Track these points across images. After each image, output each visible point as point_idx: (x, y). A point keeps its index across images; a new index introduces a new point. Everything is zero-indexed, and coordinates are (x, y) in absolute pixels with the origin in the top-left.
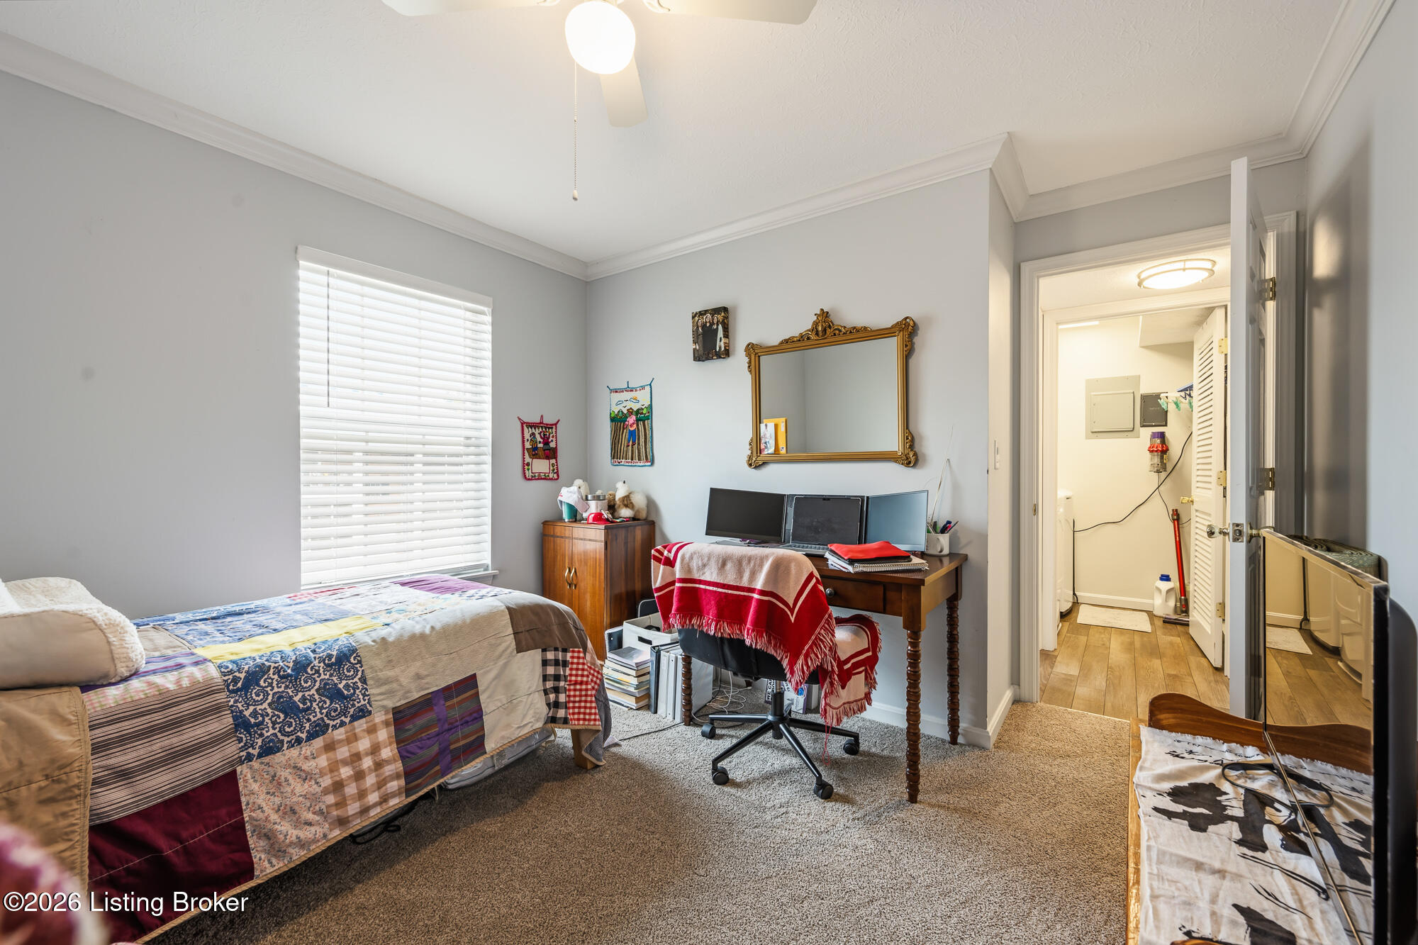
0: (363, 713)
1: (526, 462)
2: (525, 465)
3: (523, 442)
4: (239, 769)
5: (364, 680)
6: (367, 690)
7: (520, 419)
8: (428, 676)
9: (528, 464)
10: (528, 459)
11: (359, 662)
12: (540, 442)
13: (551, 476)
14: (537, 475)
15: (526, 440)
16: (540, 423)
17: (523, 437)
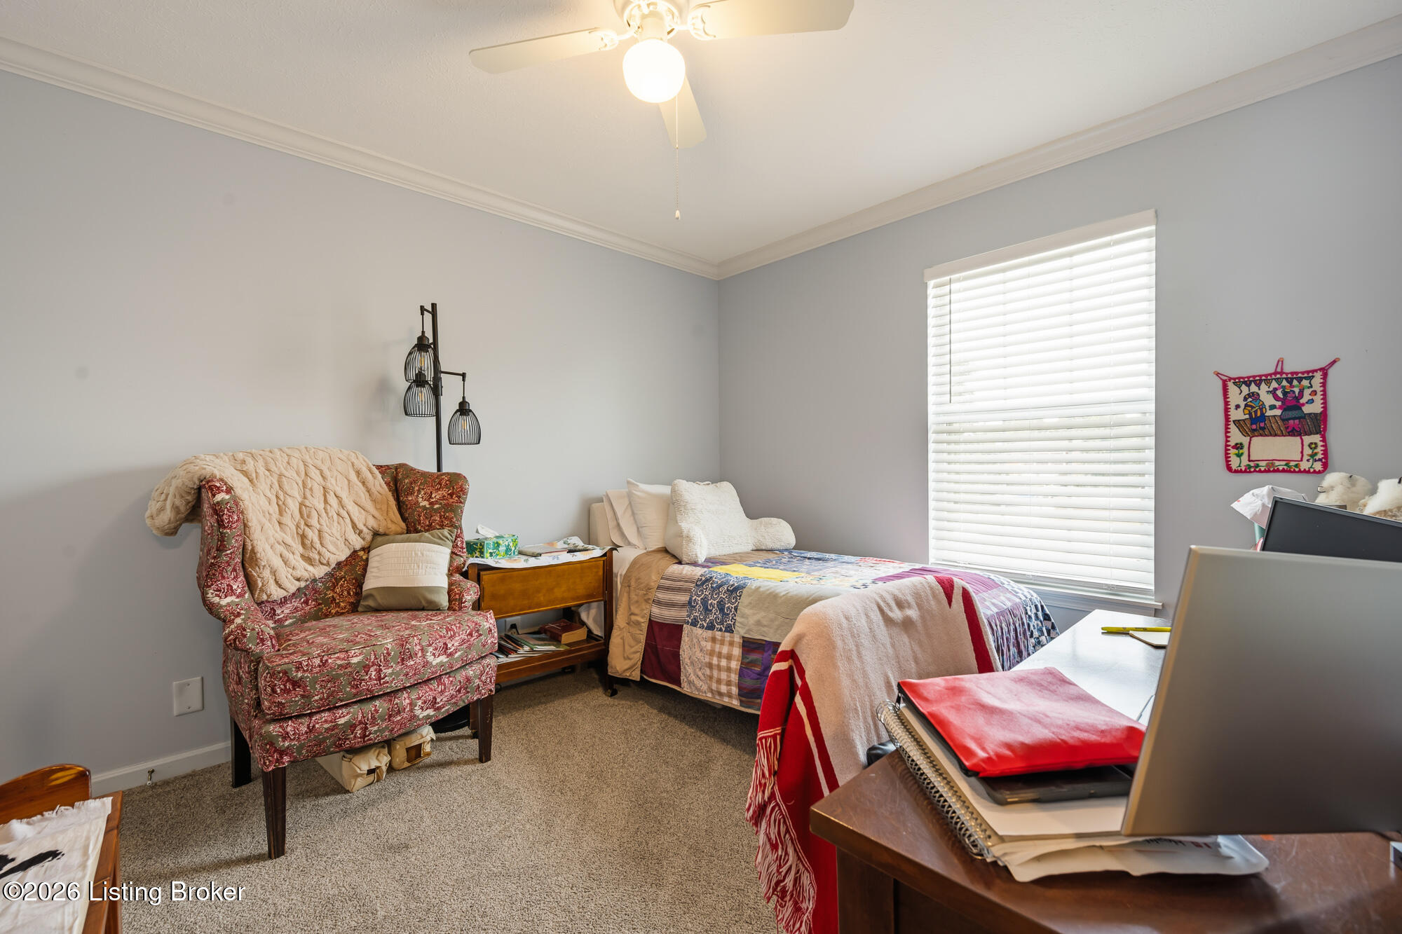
0: (730, 629)
1: (1232, 443)
2: (1228, 448)
3: (1227, 410)
4: (685, 626)
5: (736, 609)
6: (735, 615)
7: (1218, 374)
8: (765, 626)
9: (1238, 446)
10: (1236, 436)
11: (740, 596)
12: (1272, 407)
13: (1305, 465)
14: (1263, 464)
15: (1232, 406)
16: (1276, 373)
17: (1226, 403)
